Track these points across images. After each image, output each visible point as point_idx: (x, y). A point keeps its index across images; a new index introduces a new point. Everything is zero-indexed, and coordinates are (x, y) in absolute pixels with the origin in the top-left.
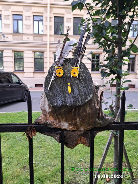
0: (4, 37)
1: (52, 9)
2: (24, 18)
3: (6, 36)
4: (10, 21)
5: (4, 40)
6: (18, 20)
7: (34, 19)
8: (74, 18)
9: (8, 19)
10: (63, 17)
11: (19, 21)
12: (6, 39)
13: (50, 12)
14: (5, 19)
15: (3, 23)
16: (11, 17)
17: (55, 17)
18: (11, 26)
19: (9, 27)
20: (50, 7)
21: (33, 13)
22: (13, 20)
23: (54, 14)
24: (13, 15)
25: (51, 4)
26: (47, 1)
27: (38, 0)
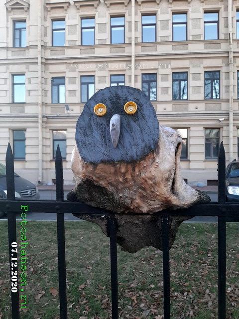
0: (68, 109)
1: (137, 63)
2: (97, 80)
3: (70, 107)
4: (77, 87)
5: (68, 113)
6: (87, 84)
7: (112, 81)
8: (173, 73)
9: (74, 83)
10: (156, 74)
11: (90, 85)
12: (71, 112)
13: (136, 69)
14: (69, 83)
15: (67, 89)
16: (78, 81)
17: (142, 74)
18: (78, 93)
19: (75, 95)
20: (135, 60)
21: (110, 71)
22: (82, 84)
23: (142, 70)
24: (81, 76)
25: (136, 56)
26: (131, 53)
27: (117, 52)
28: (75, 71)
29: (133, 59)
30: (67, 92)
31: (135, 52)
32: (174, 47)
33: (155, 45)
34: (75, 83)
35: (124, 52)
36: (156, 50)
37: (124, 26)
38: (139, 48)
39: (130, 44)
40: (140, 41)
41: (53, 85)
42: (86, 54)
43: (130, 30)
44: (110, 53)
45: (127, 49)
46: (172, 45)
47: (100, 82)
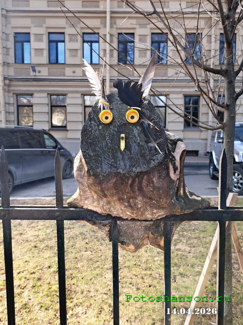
0: (34, 71)
2: (67, 38)
3: (37, 69)
6: (57, 42)
7: (84, 40)
8: (152, 34)
10: (133, 34)
11: (59, 44)
12: (37, 74)
14: (35, 41)
16: (45, 38)
17: (119, 34)
18: (46, 53)
20: (111, 17)
21: (81, 28)
23: (117, 28)
24: (49, 33)
25: (112, 12)
27: (90, 7)
28: (42, 27)
29: (108, 16)
30: (33, 52)
31: (111, 8)
32: (154, 4)
33: (133, 1)
34: (43, 41)
35: (98, 7)
38: (115, 3)
41: (15, 42)
42: (54, 7)
44: (83, 7)
45: (101, 3)
47: (70, 40)
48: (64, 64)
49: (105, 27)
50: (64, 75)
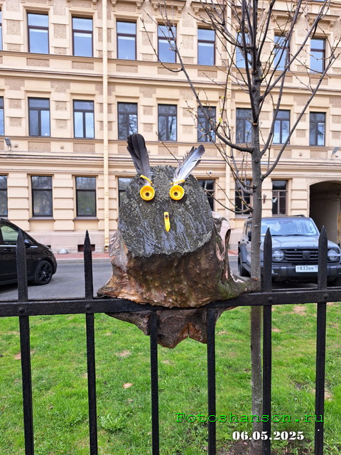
0: (9, 145)
1: (111, 87)
2: (53, 105)
3: (13, 143)
4: (22, 112)
5: (10, 151)
6: (39, 110)
7: (75, 108)
9: (18, 107)
10: (136, 104)
11: (43, 112)
12: (13, 149)
13: (109, 94)
14: (10, 107)
15: (6, 115)
16: (24, 104)
17: (118, 103)
18: (25, 123)
19: (21, 125)
20: (109, 83)
21: (72, 94)
22: (30, 109)
23: (117, 97)
24: (29, 98)
25: (110, 77)
26: (102, 71)
27: (83, 69)
28: (20, 90)
29: (105, 81)
30: (7, 120)
31: (108, 71)
32: (160, 69)
33: (135, 64)
34: (20, 108)
35: (92, 69)
36: (136, 71)
37: (91, 32)
38: (114, 66)
39: (100, 59)
40: (114, 56)
42: (35, 66)
43: (100, 40)
44: (73, 68)
45: (96, 65)
46: (157, 68)
47: (57, 108)
48: (50, 137)
49: (101, 93)
50: (49, 151)
